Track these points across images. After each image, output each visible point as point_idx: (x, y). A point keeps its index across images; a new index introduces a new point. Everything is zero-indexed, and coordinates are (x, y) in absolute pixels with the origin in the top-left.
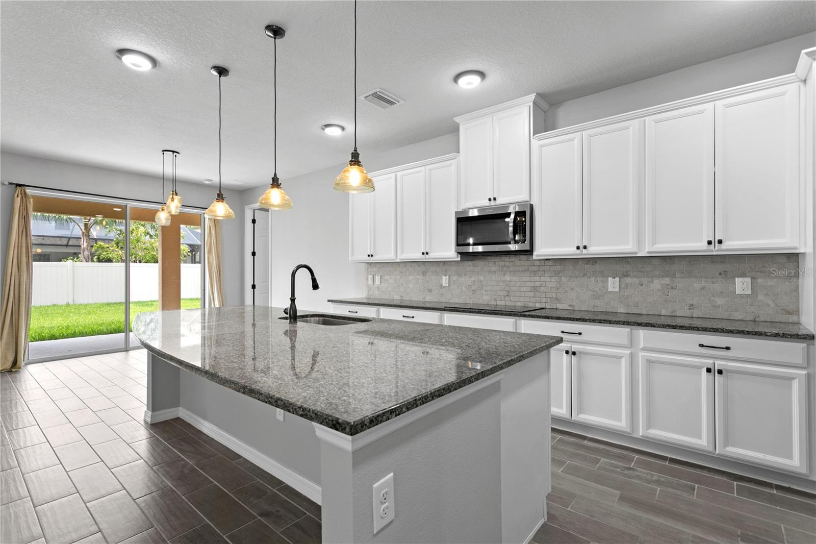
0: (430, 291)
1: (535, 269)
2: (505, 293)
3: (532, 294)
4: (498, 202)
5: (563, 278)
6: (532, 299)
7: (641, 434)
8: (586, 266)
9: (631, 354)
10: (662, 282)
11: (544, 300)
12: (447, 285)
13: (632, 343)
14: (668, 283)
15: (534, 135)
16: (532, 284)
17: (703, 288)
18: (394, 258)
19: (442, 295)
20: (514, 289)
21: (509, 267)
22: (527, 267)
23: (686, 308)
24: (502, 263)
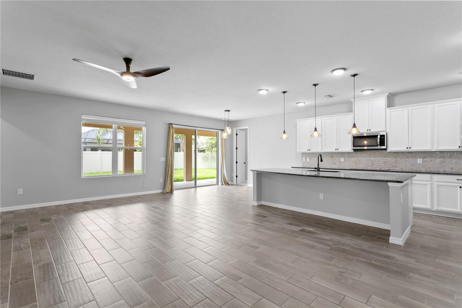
0: (335, 163)
1: (385, 155)
2: (371, 164)
3: (384, 165)
4: (371, 131)
5: (398, 159)
6: (384, 167)
7: (435, 209)
8: (408, 154)
9: (431, 184)
10: (440, 160)
11: (389, 167)
12: (343, 161)
13: (431, 180)
14: (442, 160)
15: (387, 108)
16: (384, 161)
17: (456, 162)
18: (321, 151)
19: (341, 165)
20: (375, 163)
21: (373, 154)
22: (382, 155)
23: (450, 169)
24: (369, 153)
